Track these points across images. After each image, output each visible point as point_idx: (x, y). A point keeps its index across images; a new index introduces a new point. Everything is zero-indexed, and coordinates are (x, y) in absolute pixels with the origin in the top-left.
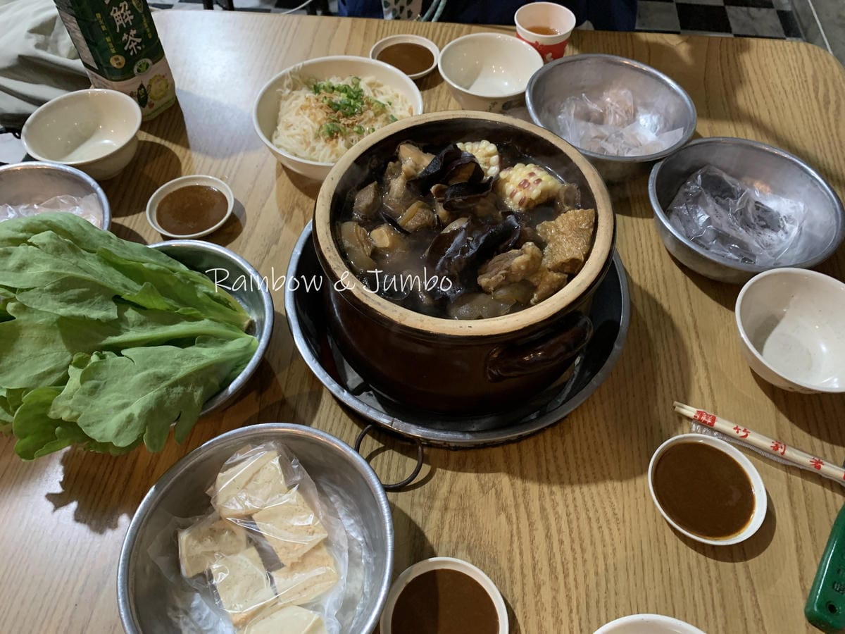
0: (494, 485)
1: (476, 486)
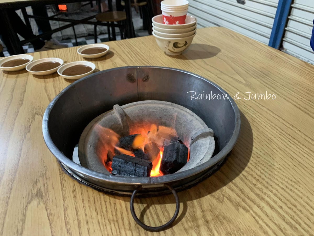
0: (223, 196)
1: (215, 201)
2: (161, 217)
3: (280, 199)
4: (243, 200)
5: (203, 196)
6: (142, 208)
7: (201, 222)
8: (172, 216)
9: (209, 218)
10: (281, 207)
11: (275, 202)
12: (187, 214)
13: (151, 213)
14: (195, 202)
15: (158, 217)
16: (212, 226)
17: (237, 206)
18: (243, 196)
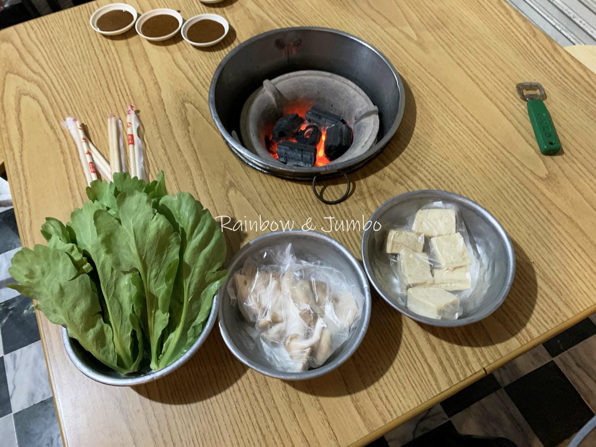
0: (385, 175)
1: (377, 179)
2: (336, 194)
3: (430, 174)
4: (401, 177)
5: (368, 176)
6: (320, 189)
7: (366, 195)
8: (344, 193)
9: (373, 192)
10: (429, 180)
11: (425, 176)
12: (356, 191)
13: (328, 192)
14: (362, 181)
15: (334, 194)
16: (375, 197)
17: (395, 181)
18: (400, 174)
